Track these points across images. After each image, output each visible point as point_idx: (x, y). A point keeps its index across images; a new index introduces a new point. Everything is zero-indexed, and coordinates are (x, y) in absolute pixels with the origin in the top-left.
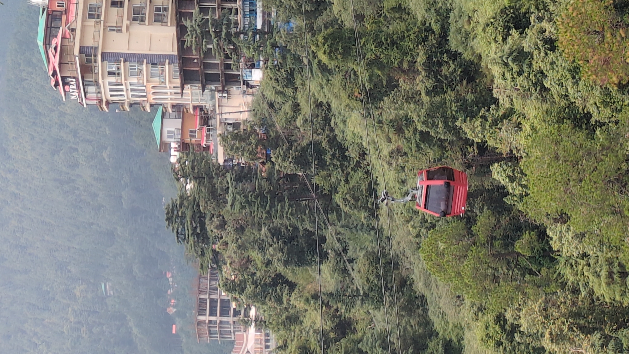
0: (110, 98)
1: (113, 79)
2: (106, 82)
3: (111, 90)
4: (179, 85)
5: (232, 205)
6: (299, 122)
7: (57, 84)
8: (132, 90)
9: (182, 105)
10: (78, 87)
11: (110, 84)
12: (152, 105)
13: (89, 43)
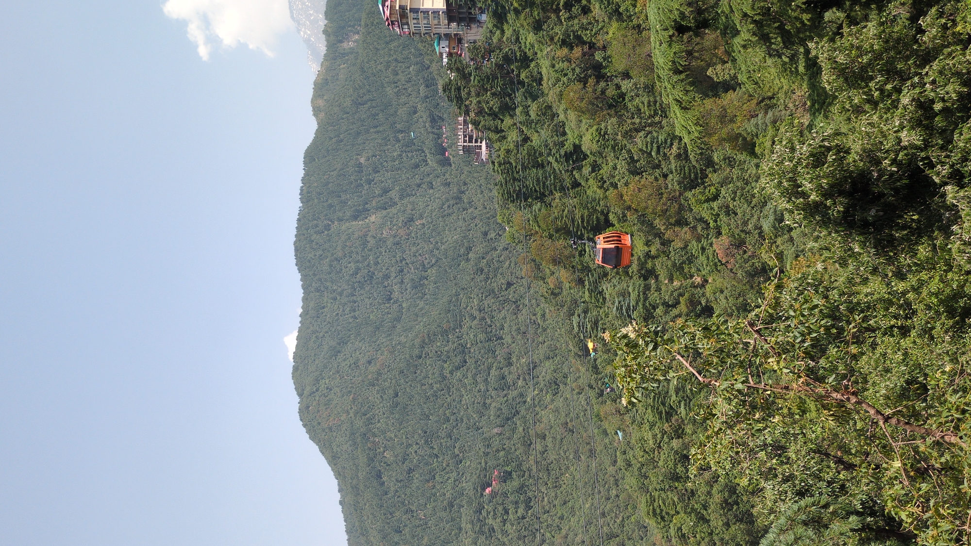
0: (414, 31)
1: (415, 21)
2: (412, 22)
3: (415, 27)
4: (447, 24)
5: (474, 81)
6: (505, 39)
7: (389, 25)
8: (425, 27)
9: (449, 34)
10: (399, 26)
11: (414, 24)
12: (434, 34)
13: (403, 4)
